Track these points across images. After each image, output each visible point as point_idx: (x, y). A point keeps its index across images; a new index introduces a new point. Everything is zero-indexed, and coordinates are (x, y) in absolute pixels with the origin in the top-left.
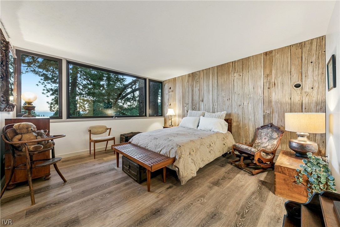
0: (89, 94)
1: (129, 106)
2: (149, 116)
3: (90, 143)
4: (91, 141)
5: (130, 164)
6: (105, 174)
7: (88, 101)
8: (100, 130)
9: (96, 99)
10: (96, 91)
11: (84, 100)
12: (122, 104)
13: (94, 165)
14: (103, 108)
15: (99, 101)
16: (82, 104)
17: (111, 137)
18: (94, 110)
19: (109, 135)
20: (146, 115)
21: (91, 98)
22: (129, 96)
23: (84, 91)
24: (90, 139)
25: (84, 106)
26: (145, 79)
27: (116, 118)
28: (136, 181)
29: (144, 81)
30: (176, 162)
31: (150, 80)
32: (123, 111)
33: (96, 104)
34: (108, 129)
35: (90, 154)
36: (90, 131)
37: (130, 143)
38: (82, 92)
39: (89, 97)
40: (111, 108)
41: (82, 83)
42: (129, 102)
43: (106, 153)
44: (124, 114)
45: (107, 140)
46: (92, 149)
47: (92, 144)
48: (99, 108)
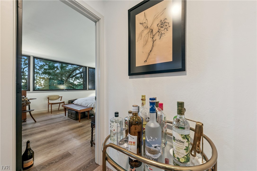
0: (44, 73)
1: (78, 82)
2: (88, 90)
3: (48, 105)
4: (49, 104)
5: (72, 113)
6: (58, 119)
7: (43, 78)
8: (55, 98)
9: (51, 77)
10: (51, 71)
11: (40, 78)
12: (73, 81)
13: (52, 116)
14: (57, 84)
15: (53, 79)
16: (38, 81)
17: (62, 101)
18: (49, 86)
19: (61, 100)
20: (86, 89)
21: (46, 76)
22: (78, 76)
23: (40, 71)
24: (48, 103)
25: (40, 82)
26: (86, 67)
27: (66, 90)
28: (74, 120)
29: (85, 68)
30: (93, 109)
31: (89, 68)
32: (74, 86)
33: (51, 81)
34: (60, 97)
35: (48, 111)
36: (49, 98)
37: (73, 104)
38: (39, 71)
39: (44, 75)
40: (63, 84)
41: (39, 64)
42: (78, 80)
43: (59, 111)
44: (73, 88)
45: (60, 103)
46: (50, 109)
47: (50, 105)
48: (54, 84)
